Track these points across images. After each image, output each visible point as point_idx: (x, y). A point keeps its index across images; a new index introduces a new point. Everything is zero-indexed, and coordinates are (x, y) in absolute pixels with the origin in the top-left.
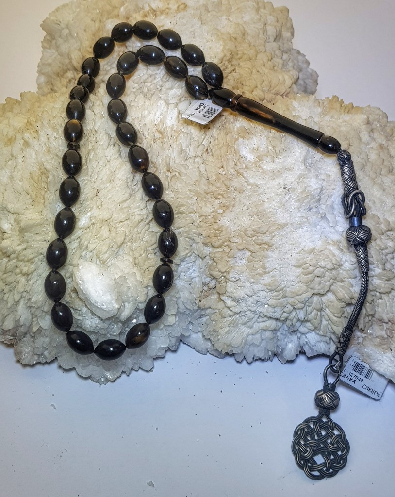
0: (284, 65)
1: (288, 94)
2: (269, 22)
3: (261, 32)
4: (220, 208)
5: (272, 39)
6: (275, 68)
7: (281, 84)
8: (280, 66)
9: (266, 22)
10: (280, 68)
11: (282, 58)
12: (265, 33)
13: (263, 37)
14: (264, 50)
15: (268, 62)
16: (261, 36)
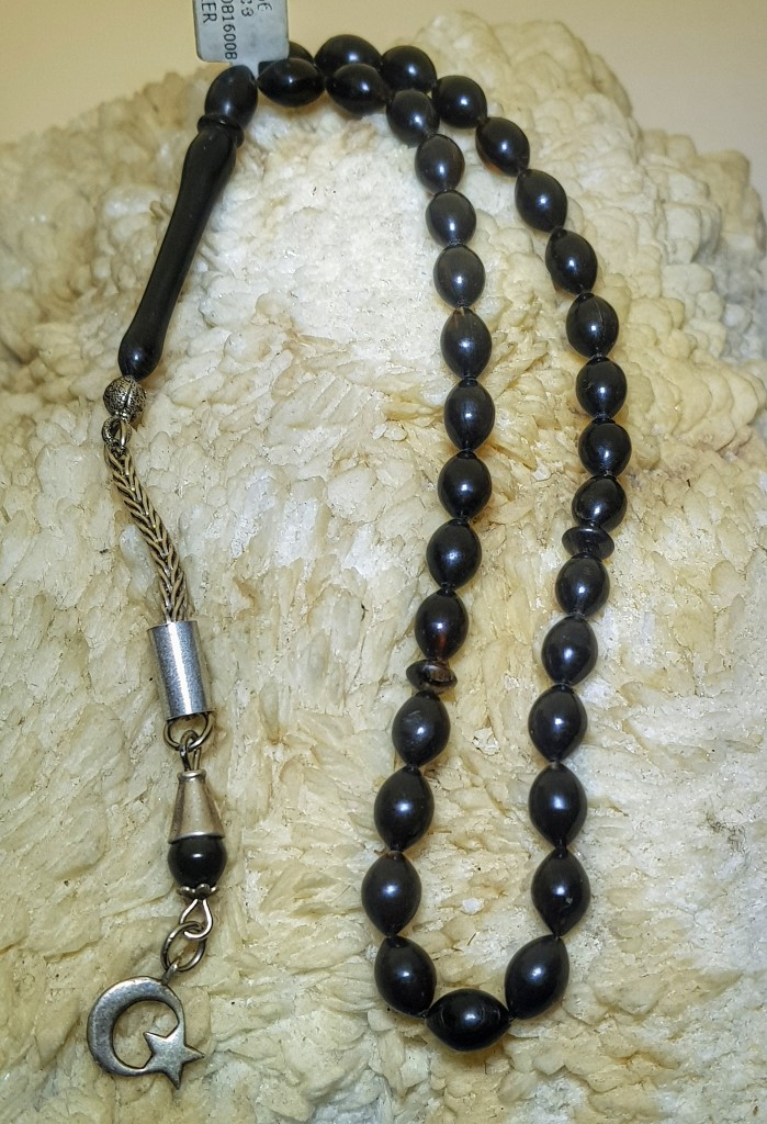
0: (728, 347)
1: (741, 445)
2: (677, 194)
3: (645, 227)
4: (469, 895)
5: (685, 253)
6: (698, 354)
7: (718, 410)
8: (716, 346)
9: (664, 195)
10: (716, 354)
11: (722, 320)
12: (661, 232)
13: (654, 243)
14: (655, 292)
15: (670, 333)
16: (645, 239)
